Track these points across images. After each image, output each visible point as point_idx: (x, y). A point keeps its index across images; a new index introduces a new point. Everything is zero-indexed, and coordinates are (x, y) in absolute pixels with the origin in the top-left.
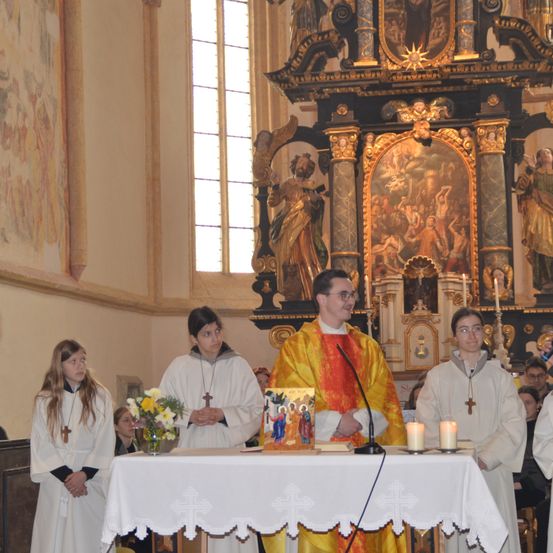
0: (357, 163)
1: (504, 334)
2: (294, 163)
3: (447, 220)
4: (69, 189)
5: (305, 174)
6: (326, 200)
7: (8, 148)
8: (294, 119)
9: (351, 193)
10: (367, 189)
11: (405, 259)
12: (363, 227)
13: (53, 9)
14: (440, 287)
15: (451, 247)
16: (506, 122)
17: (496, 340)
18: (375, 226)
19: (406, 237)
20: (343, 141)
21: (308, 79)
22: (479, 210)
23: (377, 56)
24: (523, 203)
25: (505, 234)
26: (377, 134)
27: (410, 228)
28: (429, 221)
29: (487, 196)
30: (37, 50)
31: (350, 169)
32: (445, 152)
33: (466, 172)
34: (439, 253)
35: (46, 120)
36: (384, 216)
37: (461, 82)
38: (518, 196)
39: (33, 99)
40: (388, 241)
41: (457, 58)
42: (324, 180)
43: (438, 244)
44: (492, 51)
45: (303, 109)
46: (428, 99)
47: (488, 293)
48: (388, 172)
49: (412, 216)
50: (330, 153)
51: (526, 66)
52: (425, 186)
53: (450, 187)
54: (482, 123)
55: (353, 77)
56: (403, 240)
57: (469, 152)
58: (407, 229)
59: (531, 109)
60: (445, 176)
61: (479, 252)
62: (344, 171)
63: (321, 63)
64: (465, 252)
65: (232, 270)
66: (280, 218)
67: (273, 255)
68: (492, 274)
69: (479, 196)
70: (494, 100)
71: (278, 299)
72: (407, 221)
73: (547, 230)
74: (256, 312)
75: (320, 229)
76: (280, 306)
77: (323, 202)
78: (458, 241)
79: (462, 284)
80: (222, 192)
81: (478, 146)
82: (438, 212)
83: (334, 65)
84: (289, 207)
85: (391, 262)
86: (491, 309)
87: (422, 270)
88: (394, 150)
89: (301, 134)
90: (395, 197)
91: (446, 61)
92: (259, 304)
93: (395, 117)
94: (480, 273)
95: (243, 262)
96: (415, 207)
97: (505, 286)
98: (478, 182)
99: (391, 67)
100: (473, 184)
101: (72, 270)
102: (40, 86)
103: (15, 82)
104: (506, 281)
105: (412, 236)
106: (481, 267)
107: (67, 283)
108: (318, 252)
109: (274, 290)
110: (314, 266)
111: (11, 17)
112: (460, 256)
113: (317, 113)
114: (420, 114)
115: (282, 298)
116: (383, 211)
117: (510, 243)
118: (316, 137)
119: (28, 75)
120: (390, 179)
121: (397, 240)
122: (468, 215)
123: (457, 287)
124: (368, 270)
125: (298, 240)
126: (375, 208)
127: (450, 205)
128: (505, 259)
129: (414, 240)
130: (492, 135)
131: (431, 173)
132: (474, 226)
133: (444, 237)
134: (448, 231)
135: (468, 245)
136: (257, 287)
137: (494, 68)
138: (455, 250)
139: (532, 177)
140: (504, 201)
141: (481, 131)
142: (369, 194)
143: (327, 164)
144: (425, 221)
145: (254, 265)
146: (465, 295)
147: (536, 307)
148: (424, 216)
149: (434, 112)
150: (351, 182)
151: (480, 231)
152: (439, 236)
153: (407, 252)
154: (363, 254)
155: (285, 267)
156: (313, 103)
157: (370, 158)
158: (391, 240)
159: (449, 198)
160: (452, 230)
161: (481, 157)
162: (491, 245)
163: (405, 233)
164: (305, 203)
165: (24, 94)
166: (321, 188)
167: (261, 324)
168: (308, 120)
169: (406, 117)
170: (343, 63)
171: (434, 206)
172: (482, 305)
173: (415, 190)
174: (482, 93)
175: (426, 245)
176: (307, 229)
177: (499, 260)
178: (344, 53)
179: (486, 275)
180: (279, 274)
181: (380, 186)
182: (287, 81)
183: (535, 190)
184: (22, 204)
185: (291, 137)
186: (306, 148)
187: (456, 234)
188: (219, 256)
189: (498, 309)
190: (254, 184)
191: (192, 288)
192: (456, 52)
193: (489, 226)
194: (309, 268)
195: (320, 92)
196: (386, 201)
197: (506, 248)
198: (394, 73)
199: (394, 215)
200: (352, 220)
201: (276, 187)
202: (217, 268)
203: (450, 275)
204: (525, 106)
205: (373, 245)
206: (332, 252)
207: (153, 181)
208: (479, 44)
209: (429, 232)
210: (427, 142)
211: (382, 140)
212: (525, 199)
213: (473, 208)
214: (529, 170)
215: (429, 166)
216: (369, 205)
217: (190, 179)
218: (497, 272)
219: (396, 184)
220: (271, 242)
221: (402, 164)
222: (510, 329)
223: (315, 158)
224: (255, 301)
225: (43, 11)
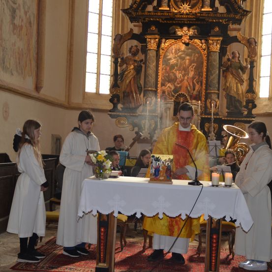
0: (158, 51)
1: (214, 128)
2: (131, 49)
3: (193, 78)
4: (38, 54)
5: (135, 54)
6: (143, 66)
7: (15, 34)
8: (131, 30)
9: (154, 64)
10: (161, 62)
11: (175, 93)
12: (158, 78)
15: (194, 89)
16: (221, 38)
17: (210, 130)
18: (163, 78)
19: (176, 84)
20: (152, 41)
21: (140, 13)
22: (207, 75)
23: (169, 6)
24: (225, 73)
25: (217, 86)
26: (166, 39)
27: (178, 80)
28: (186, 78)
29: (211, 69)
31: (155, 53)
32: (195, 49)
33: (202, 58)
34: (189, 92)
35: (30, 23)
36: (167, 75)
37: (204, 20)
38: (223, 70)
39: (26, 13)
40: (168, 85)
41: (203, 10)
42: (142, 57)
43: (189, 88)
44: (217, 8)
45: (135, 26)
46: (189, 26)
47: (208, 110)
48: (170, 56)
49: (179, 75)
50: (146, 46)
51: (232, 15)
52: (185, 63)
53: (195, 64)
54: (211, 38)
55: (159, 14)
56: (174, 85)
57: (204, 50)
58: (176, 80)
59: (233, 34)
60: (194, 60)
61: (205, 93)
62: (152, 54)
63: (145, 7)
64: (200, 92)
65: (100, 92)
66: (123, 72)
67: (119, 87)
68: (211, 102)
69: (207, 69)
70: (217, 29)
71: (120, 106)
72: (176, 76)
73: (234, 85)
74: (110, 111)
76: (121, 109)
77: (142, 67)
78: (197, 87)
79: (198, 105)
80: (98, 59)
81: (208, 48)
82: (190, 74)
83: (150, 8)
84: (127, 67)
85: (169, 94)
86: (209, 117)
87: (182, 99)
88: (173, 47)
89: (134, 37)
90: (172, 67)
91: (198, 11)
92: (113, 107)
93: (175, 33)
94: (206, 101)
95: (105, 89)
96: (180, 72)
97: (216, 108)
98: (207, 63)
99: (174, 11)
100: (205, 64)
101: (38, 88)
102: (29, 8)
103: (19, 5)
104: (216, 105)
105: (178, 84)
106: (206, 99)
107: (34, 94)
108: (138, 88)
109: (119, 102)
110: (136, 93)
112: (197, 93)
113: (141, 28)
114: (185, 32)
116: (167, 72)
117: (219, 90)
118: (141, 38)
119: (24, 3)
120: (170, 59)
121: (172, 85)
122: (202, 77)
123: (196, 107)
125: (130, 82)
126: (164, 70)
127: (195, 72)
128: (216, 96)
129: (179, 85)
130: (215, 44)
131: (188, 58)
132: (204, 82)
133: (191, 85)
134: (193, 83)
135: (201, 89)
136: (111, 101)
137: (218, 15)
138: (196, 91)
139: (229, 63)
140: (218, 72)
141: (210, 42)
142: (161, 65)
143: (145, 50)
144: (184, 78)
145: (110, 90)
146: (199, 110)
147: (227, 117)
148: (184, 76)
149: (191, 32)
150: (154, 59)
151: (207, 84)
152: (189, 84)
153: (176, 91)
154: (157, 90)
155: (124, 93)
156: (141, 23)
157: (163, 49)
158: (169, 85)
159: (195, 69)
160: (195, 82)
161: (209, 53)
162: (211, 90)
163: (175, 82)
164: (134, 66)
165: (22, 11)
166: (142, 61)
167: (112, 116)
168: (137, 31)
169: (179, 33)
170: (154, 7)
171: (188, 71)
172: (205, 115)
173: (181, 64)
174: (212, 26)
175: (184, 88)
176: (134, 77)
177: (214, 97)
178: (155, 3)
179: (208, 102)
180: (121, 95)
181: (166, 61)
182: (130, 13)
183: (230, 68)
184: (19, 59)
185: (130, 37)
186: (135, 43)
187: (196, 84)
188: (95, 86)
189: (212, 117)
190: (112, 57)
191: (84, 98)
192: (202, 7)
193: (211, 82)
194: (134, 94)
195: (144, 19)
196: (168, 68)
197: (217, 92)
198: (176, 14)
199: (171, 74)
200: (154, 75)
201: (122, 59)
202: (94, 91)
203: (194, 101)
204: (229, 32)
205: (162, 86)
206: (144, 87)
207: (70, 52)
208: (212, 5)
209: (185, 82)
210: (187, 44)
211: (168, 42)
212: (226, 72)
213: (204, 74)
214: (229, 60)
215: (187, 55)
216: (161, 69)
217: (85, 52)
218: (213, 101)
219: (173, 61)
220: (119, 82)
221: (176, 53)
222: (216, 125)
223: (139, 48)
224: (110, 106)
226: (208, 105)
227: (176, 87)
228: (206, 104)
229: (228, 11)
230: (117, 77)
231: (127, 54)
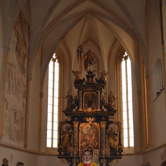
0: (78, 128)
2: (66, 127)
3: (95, 139)
4: (25, 131)
5: (68, 130)
6: (72, 135)
7: (16, 123)
8: (67, 119)
9: (77, 134)
10: (80, 133)
11: (87, 147)
12: (79, 140)
13: (25, 98)
14: (93, 152)
15: (95, 145)
16: (106, 122)
17: (103, 162)
18: (81, 140)
19: (87, 142)
20: (76, 124)
21: (70, 112)
22: (101, 138)
23: (82, 109)
24: (108, 137)
25: (105, 142)
26: (82, 123)
27: (88, 140)
28: (91, 139)
30: (22, 105)
31: (77, 129)
32: (94, 127)
33: (98, 131)
34: (93, 146)
35: (22, 118)
37: (98, 114)
39: (21, 114)
41: (97, 110)
42: (72, 131)
44: (103, 109)
45: (68, 118)
46: (92, 117)
47: (102, 153)
48: (84, 130)
49: (88, 138)
50: (73, 126)
51: (110, 112)
52: (91, 133)
53: (95, 133)
54: (101, 122)
55: (78, 112)
56: (86, 143)
57: (99, 127)
59: (111, 120)
60: (94, 131)
61: (100, 146)
62: (76, 130)
63: (72, 109)
64: (98, 145)
65: (53, 147)
66: (63, 138)
69: (101, 135)
70: (104, 118)
71: (62, 153)
73: (113, 142)
74: (58, 155)
75: (71, 140)
76: (63, 154)
78: (96, 143)
80: (52, 132)
81: (100, 126)
82: (93, 138)
83: (74, 110)
84: (65, 136)
85: (84, 147)
87: (90, 149)
88: (85, 126)
89: (68, 122)
90: (85, 135)
91: (95, 110)
92: (59, 154)
93: (86, 120)
95: (55, 145)
98: (100, 133)
99: (85, 111)
100: (99, 133)
101: (25, 147)
102: (22, 112)
103: (18, 111)
104: (105, 151)
106: (101, 148)
107: (24, 149)
108: (70, 145)
109: (62, 151)
110: (69, 147)
111: (18, 99)
113: (71, 119)
115: (63, 153)
116: (83, 137)
117: (106, 144)
118: (71, 123)
119: (20, 110)
120: (84, 131)
123: (96, 152)
124: (80, 148)
125: (67, 142)
127: (95, 137)
130: (103, 124)
131: (92, 131)
132: (99, 141)
133: (94, 143)
134: (95, 141)
135: (98, 144)
136: (58, 151)
137: (104, 112)
138: (96, 145)
139: (110, 132)
140: (105, 137)
141: (101, 123)
143: (73, 128)
145: (58, 146)
146: (98, 154)
147: (110, 156)
148: (90, 139)
149: (93, 120)
150: (77, 132)
151: (101, 142)
153: (87, 145)
154: (79, 145)
156: (70, 117)
157: (81, 127)
158: (84, 143)
159: (95, 135)
161: (101, 128)
162: (103, 144)
164: (68, 135)
165: (19, 114)
166: (71, 133)
167: (59, 158)
168: (69, 120)
169: (88, 120)
170: (76, 110)
171: (92, 136)
172: (101, 155)
173: (89, 134)
174: (102, 117)
175: (91, 144)
176: (68, 140)
177: (104, 147)
178: (76, 108)
180: (63, 148)
181: (82, 132)
182: (66, 112)
183: (110, 135)
184: (17, 134)
185: (66, 123)
186: (68, 125)
188: (51, 144)
189: (104, 157)
190: (58, 131)
191: (46, 150)
192: (97, 109)
195: (72, 115)
196: (83, 135)
198: (86, 112)
199: (85, 138)
200: (77, 139)
201: (63, 132)
202: (50, 146)
203: (95, 150)
204: (109, 119)
205: (81, 144)
206: (73, 144)
207: (40, 130)
208: (101, 108)
209: (91, 141)
210: (91, 125)
213: (99, 138)
214: (109, 131)
215: (91, 130)
216: (80, 136)
217: (46, 130)
218: (104, 149)
219: (85, 132)
221: (86, 129)
222: (106, 160)
223: (70, 127)
224: (58, 153)
225: (23, 98)
226: (102, 151)
227: (87, 144)
228: (101, 151)
229: (108, 111)
231: (65, 130)
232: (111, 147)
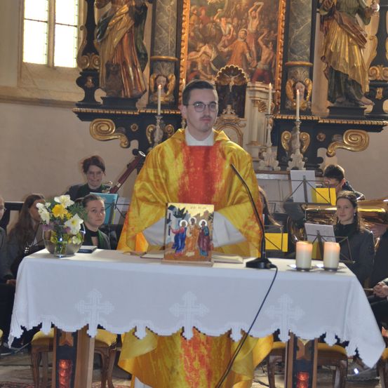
1: (300, 140)
3: (257, 34)
6: (149, 6)
9: (173, 2)
11: (218, 67)
12: (181, 34)
14: (248, 94)
15: (259, 59)
17: (293, 145)
18: (192, 34)
19: (220, 46)
22: (287, 27)
24: (326, 22)
25: (308, 50)
27: (224, 38)
28: (241, 33)
29: (295, 15)
34: (248, 64)
36: (201, 26)
38: (321, 16)
40: (203, 49)
43: (248, 55)
47: (289, 103)
49: (226, 27)
53: (262, 4)
56: (217, 51)
58: (220, 39)
61: (283, 65)
64: (271, 64)
65: (55, 65)
67: (97, 53)
68: (294, 86)
69: (288, 14)
71: (99, 95)
72: (220, 30)
73: (345, 49)
74: (78, 105)
75: (142, 33)
76: (101, 101)
77: (146, 8)
78: (266, 54)
79: (268, 93)
82: (249, 26)
84: (114, 10)
85: (204, 68)
86: (291, 117)
87: (233, 78)
90: (212, 9)
92: (83, 97)
94: (283, 85)
95: (67, 56)
96: (229, 20)
97: (305, 98)
98: (288, 2)
100: (282, 2)
105: (225, 46)
106: (285, 78)
108: (139, 54)
109: (97, 86)
110: (134, 67)
112: (266, 67)
115: (104, 94)
116: (200, 21)
117: (311, 60)
121: (211, 48)
122: (276, 31)
123: (263, 96)
124: (183, 74)
125: (121, 42)
126: (193, 17)
127: (261, 19)
128: (307, 73)
129: (226, 50)
132: (281, 41)
133: (253, 49)
134: (257, 44)
135: (274, 59)
136: (81, 82)
138: (262, 62)
140: (310, 20)
142: (188, 4)
144: (237, 32)
145: (78, 59)
146: (270, 104)
147: (329, 118)
148: (237, 28)
151: (286, 46)
152: (249, 48)
153: (220, 61)
154: (180, 59)
155: (108, 65)
158: (205, 48)
159: (260, 13)
160: (261, 43)
162: (295, 60)
163: (218, 43)
164: (130, 7)
167: (83, 117)
171: (247, 20)
175: (237, 55)
176: (130, 32)
177: (302, 74)
179: (288, 86)
180: (102, 72)
183: (337, 12)
187: (264, 47)
188: (44, 49)
189: (298, 118)
191: (20, 77)
193: (295, 42)
194: (131, 69)
196: (203, 12)
197: (308, 63)
199: (209, 25)
200: (172, 28)
202: (42, 60)
203: (258, 84)
205: (189, 52)
206: (152, 55)
209: (240, 44)
213: (281, 24)
216: (188, 15)
218: (299, 84)
220: (96, 41)
222: (306, 136)
224: (78, 95)
226: (289, 91)
227: (219, 53)
228: (283, 91)
230: (93, 31)
232: (338, 73)
